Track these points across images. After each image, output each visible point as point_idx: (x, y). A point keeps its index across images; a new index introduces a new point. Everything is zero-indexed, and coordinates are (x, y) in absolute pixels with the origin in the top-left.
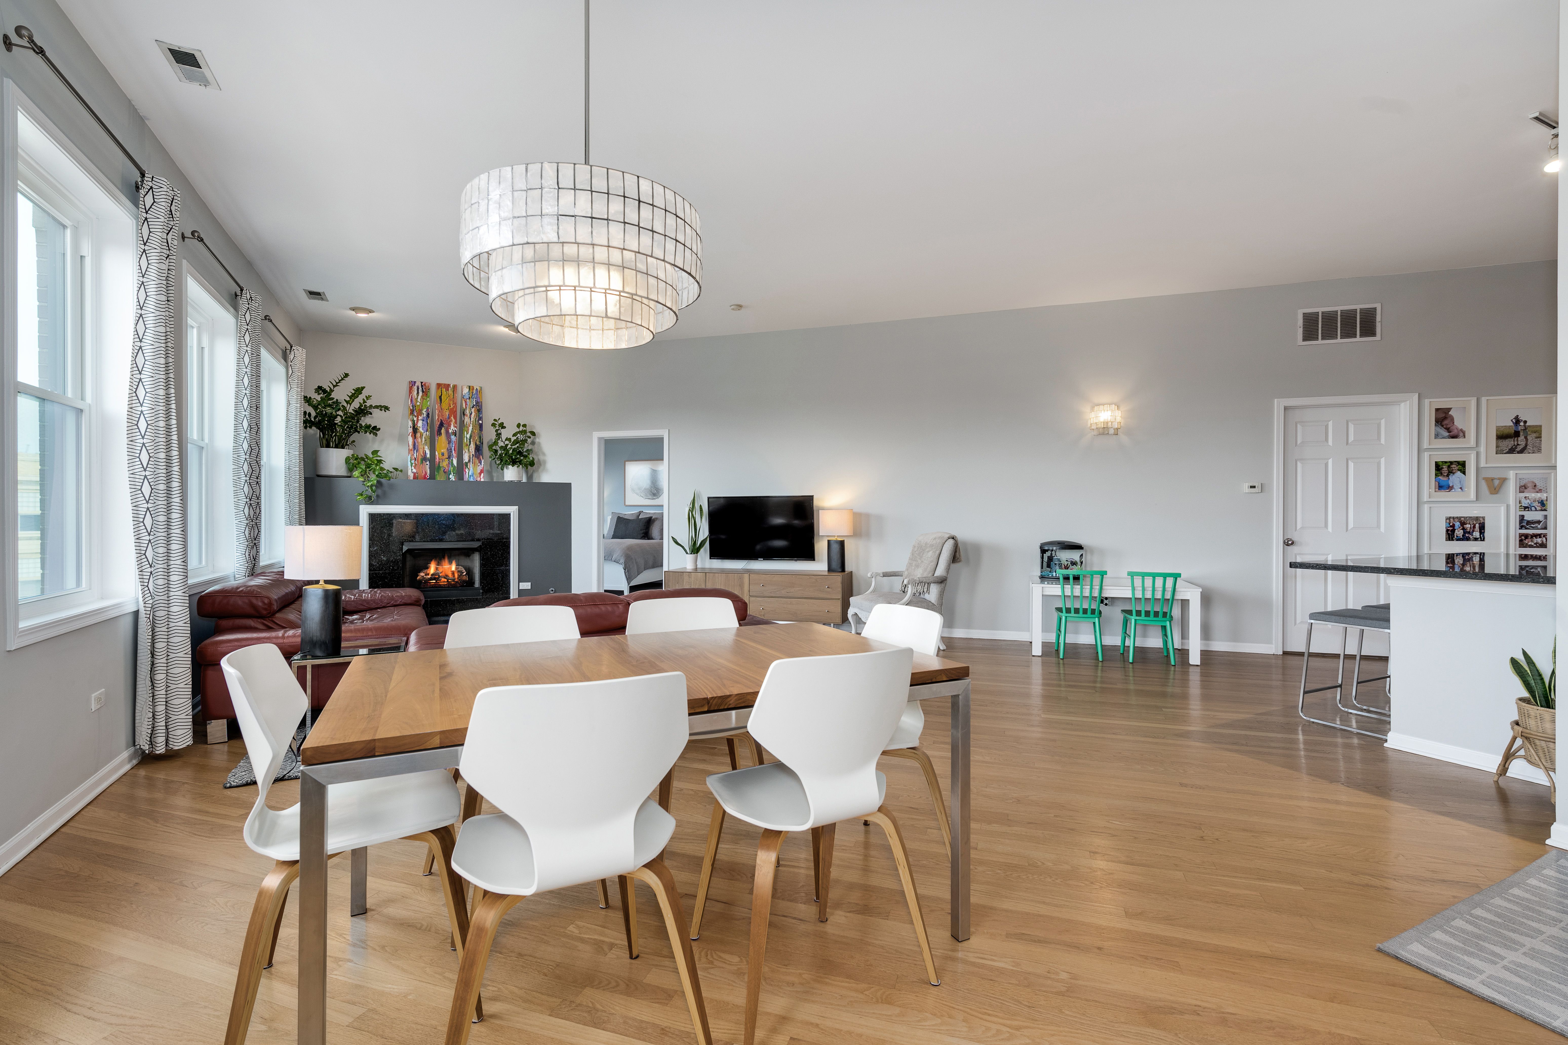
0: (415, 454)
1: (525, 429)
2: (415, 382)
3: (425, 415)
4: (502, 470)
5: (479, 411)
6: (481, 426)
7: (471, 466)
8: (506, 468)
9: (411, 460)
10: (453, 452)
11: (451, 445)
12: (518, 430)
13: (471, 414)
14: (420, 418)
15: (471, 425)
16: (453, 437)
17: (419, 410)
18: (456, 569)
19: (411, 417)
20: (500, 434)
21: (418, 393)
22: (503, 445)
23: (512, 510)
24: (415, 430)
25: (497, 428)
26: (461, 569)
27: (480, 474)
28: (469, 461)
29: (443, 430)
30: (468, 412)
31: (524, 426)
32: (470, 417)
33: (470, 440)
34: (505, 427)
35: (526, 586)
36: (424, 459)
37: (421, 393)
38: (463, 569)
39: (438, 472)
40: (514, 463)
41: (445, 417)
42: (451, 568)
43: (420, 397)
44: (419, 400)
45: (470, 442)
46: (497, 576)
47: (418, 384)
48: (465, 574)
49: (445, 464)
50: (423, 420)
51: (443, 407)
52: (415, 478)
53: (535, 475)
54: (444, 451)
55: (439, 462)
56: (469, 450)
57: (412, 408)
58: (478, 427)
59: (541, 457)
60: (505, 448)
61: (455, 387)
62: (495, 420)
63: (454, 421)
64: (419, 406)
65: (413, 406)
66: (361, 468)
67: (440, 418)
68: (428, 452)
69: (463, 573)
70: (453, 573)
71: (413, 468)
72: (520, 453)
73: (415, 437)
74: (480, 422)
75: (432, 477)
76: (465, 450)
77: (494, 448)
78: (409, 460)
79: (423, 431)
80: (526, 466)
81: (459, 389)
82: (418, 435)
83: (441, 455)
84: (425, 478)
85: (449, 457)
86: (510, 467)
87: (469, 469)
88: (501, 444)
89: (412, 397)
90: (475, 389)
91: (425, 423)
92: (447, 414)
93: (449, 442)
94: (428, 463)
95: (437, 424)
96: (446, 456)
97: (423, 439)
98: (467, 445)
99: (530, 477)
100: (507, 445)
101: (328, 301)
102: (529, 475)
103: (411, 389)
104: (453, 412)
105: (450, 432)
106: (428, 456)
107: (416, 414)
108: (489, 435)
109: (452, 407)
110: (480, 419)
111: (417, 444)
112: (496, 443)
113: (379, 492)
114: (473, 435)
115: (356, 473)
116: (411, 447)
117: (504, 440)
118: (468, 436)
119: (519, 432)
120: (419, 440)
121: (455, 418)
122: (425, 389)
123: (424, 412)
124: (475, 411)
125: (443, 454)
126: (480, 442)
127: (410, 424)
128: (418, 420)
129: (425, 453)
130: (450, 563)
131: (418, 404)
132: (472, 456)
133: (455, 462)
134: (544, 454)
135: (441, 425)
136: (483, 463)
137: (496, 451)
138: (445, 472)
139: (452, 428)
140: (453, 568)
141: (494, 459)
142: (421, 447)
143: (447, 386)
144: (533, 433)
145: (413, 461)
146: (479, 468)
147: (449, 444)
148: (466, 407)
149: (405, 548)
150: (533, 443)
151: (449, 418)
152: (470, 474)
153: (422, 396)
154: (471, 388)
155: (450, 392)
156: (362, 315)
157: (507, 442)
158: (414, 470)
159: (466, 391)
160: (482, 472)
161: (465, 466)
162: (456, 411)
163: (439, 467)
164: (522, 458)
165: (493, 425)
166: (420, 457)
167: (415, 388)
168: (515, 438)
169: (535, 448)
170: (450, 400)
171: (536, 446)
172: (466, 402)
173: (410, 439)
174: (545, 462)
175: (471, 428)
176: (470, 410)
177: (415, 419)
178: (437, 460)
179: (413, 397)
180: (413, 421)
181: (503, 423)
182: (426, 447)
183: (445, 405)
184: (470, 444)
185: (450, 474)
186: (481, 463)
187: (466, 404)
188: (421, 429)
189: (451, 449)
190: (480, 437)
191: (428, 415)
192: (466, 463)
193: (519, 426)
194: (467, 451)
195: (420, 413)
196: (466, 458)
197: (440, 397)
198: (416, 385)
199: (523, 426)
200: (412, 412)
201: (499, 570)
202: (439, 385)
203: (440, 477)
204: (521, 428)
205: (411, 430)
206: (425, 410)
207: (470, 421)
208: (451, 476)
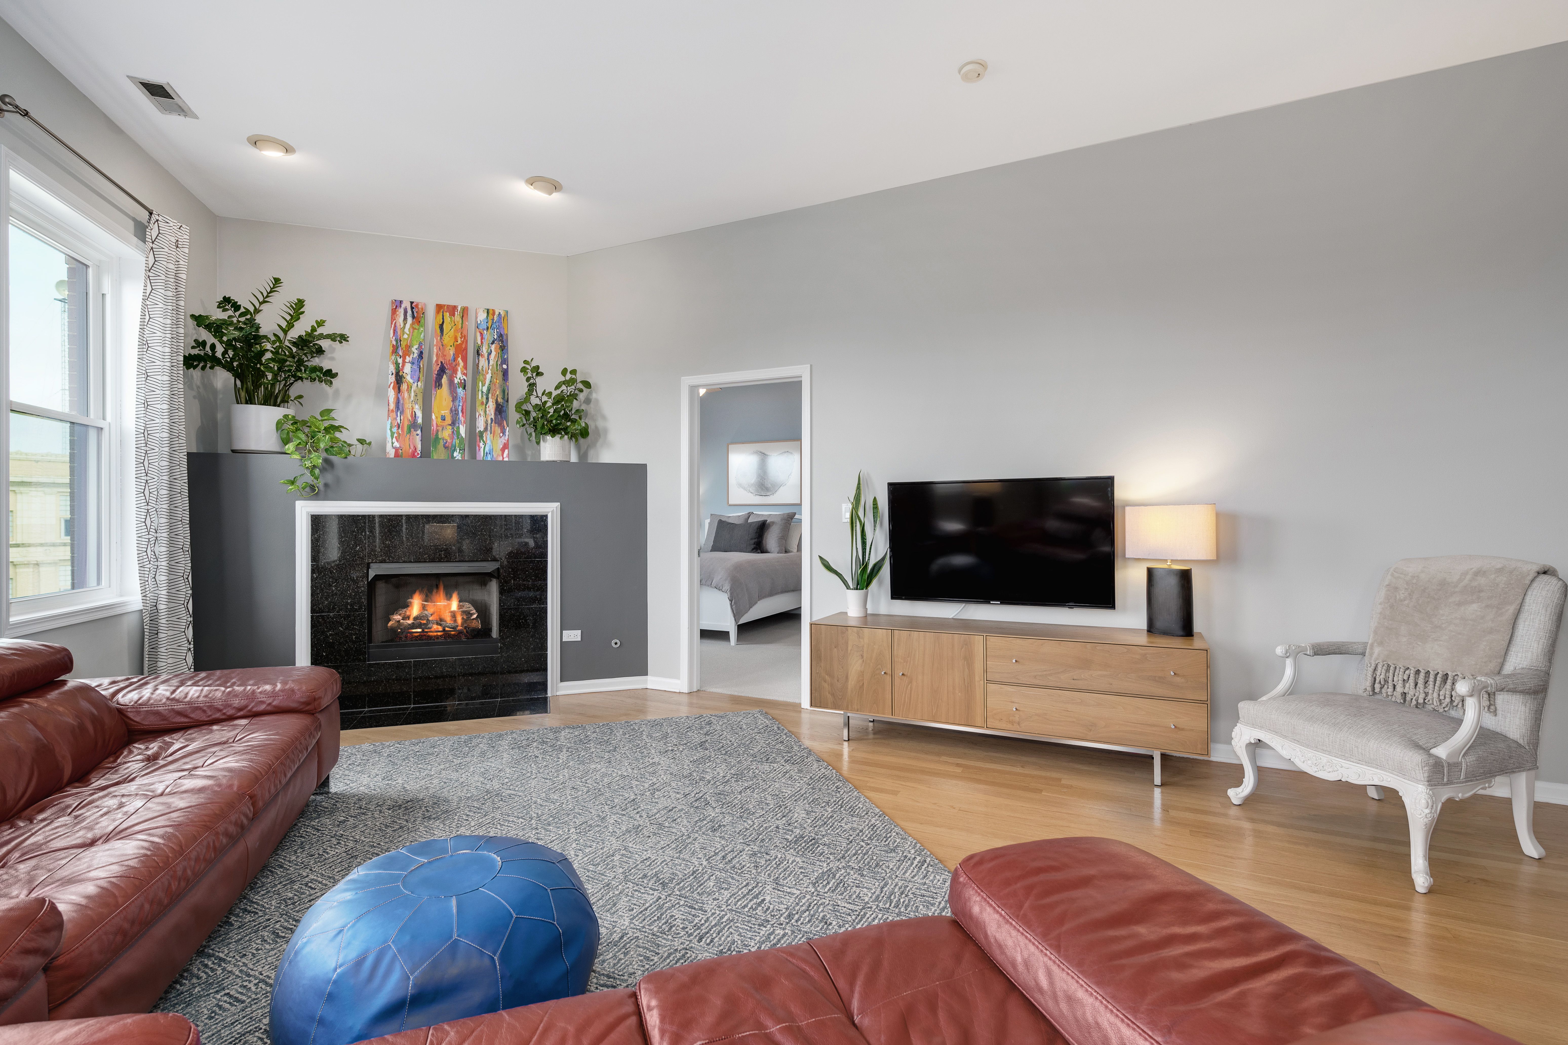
0: (399, 418)
1: (574, 376)
2: (401, 302)
3: (416, 355)
4: (538, 443)
5: (503, 348)
6: (505, 373)
7: (488, 437)
8: (544, 441)
9: (391, 428)
10: (461, 414)
11: (457, 403)
12: (563, 379)
13: (489, 354)
14: (408, 359)
15: (490, 371)
16: (460, 391)
17: (407, 345)
18: (460, 607)
19: (393, 357)
20: (534, 384)
21: (405, 319)
22: (539, 402)
23: (550, 510)
24: (399, 379)
25: (529, 375)
26: (468, 607)
27: (503, 450)
28: (486, 429)
29: (444, 380)
30: (484, 351)
31: (574, 372)
32: (488, 359)
33: (487, 395)
34: (542, 374)
35: (573, 635)
36: (413, 425)
37: (410, 320)
38: (472, 608)
39: (435, 447)
40: (554, 431)
41: (448, 358)
42: (449, 606)
43: (408, 326)
44: (407, 330)
45: (487, 399)
46: (526, 621)
47: (406, 304)
48: (475, 616)
49: (446, 434)
50: (413, 363)
51: (445, 342)
52: (397, 455)
53: (591, 453)
54: (446, 412)
55: (438, 431)
56: (485, 412)
57: (394, 343)
58: (500, 374)
59: (600, 424)
60: (541, 408)
61: (465, 310)
62: (525, 362)
63: (462, 364)
64: (407, 339)
65: (396, 340)
66: (299, 438)
67: (441, 359)
68: (419, 414)
69: (472, 614)
70: (454, 615)
71: (394, 440)
72: (566, 417)
73: (398, 390)
74: (505, 366)
75: (426, 453)
76: (480, 410)
77: (524, 407)
78: (389, 427)
79: (411, 381)
80: (573, 436)
81: (471, 313)
82: (404, 387)
83: (440, 420)
84: (413, 456)
85: (453, 424)
86: (549, 438)
87: (485, 444)
88: (535, 401)
89: (395, 326)
90: (497, 313)
91: (415, 367)
92: (452, 352)
93: (454, 398)
94: (419, 432)
95: (436, 368)
96: (449, 420)
97: (413, 394)
98: (482, 403)
99: (583, 456)
100: (546, 402)
101: (196, 117)
102: (582, 452)
103: (394, 312)
104: (461, 350)
105: (456, 381)
106: (420, 421)
107: (401, 353)
108: (518, 386)
109: (459, 342)
110: (505, 361)
111: (401, 402)
112: (527, 400)
113: (329, 477)
114: (493, 387)
115: (290, 447)
116: (392, 406)
117: (540, 395)
118: (485, 389)
119: (564, 383)
120: (406, 395)
121: (465, 360)
122: (416, 313)
123: (415, 350)
124: (495, 348)
125: (443, 418)
126: (503, 398)
127: (392, 368)
128: (404, 362)
129: (414, 416)
130: (449, 597)
131: (406, 336)
132: (489, 421)
133: (462, 430)
134: (604, 418)
135: (442, 371)
136: (507, 433)
137: (527, 413)
138: (445, 447)
139: (459, 376)
140: (454, 605)
141: (524, 425)
142: (408, 406)
143: (452, 310)
144: (587, 384)
145: (395, 430)
146: (503, 440)
147: (453, 401)
148: (482, 343)
149: (372, 574)
150: (588, 401)
151: (455, 359)
152: (487, 449)
153: (413, 324)
154: (491, 312)
155: (457, 318)
156: (273, 155)
157: (545, 398)
158: (397, 444)
159: (482, 316)
160: (505, 446)
161: (478, 438)
162: (466, 349)
163: (437, 439)
164: (569, 424)
165: (524, 370)
166: (406, 423)
167: (401, 311)
168: (559, 392)
169: (591, 409)
170: (456, 331)
171: (592, 405)
172: (482, 334)
173: (392, 394)
174: (606, 431)
175: (489, 376)
176: (489, 347)
177: (400, 361)
178: (434, 427)
179: (398, 325)
180: (397, 364)
181: (538, 367)
182: (417, 406)
183: (448, 339)
184: (487, 403)
185: (455, 450)
186: (503, 432)
187: (482, 339)
188: (408, 378)
189: (457, 410)
190: (504, 392)
191: (420, 355)
192: (481, 433)
193: (564, 372)
194: (482, 413)
195: (408, 351)
196: (480, 425)
197: (441, 327)
198: (403, 306)
199: (571, 373)
200: (395, 350)
201: (529, 609)
202: (439, 307)
203: (439, 454)
204: (568, 376)
205: (392, 379)
206: (416, 346)
207: (488, 364)
208: (455, 454)
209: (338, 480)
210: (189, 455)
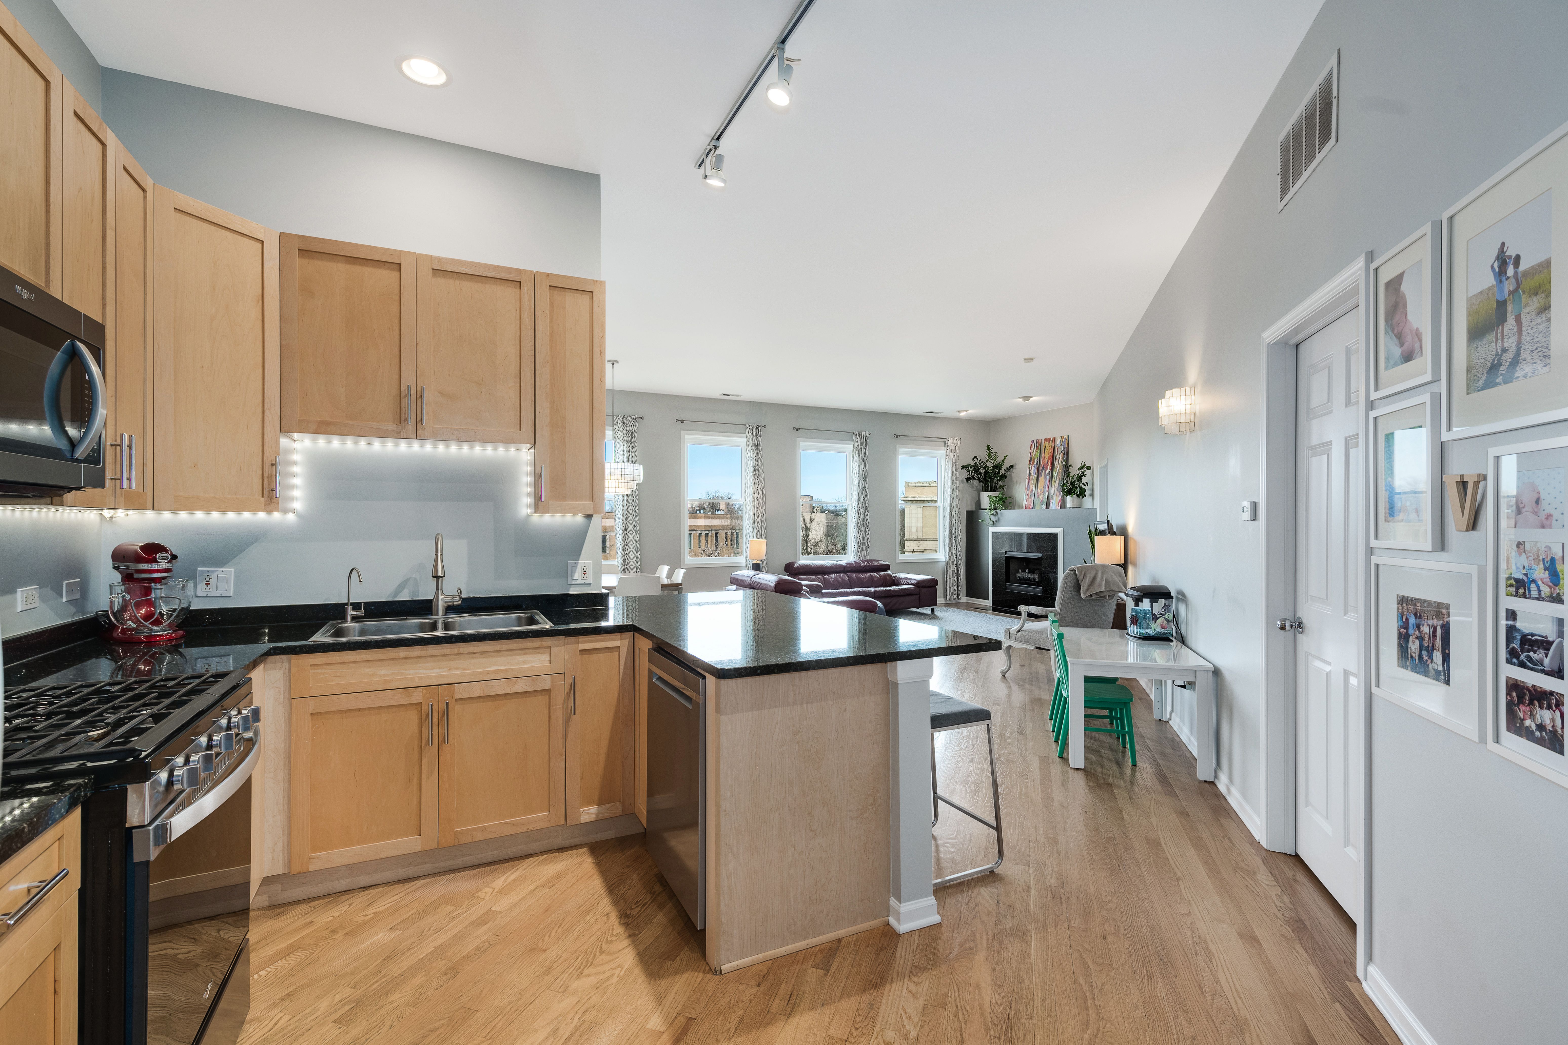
0: (1028, 492)
1: (1085, 465)
5: (1065, 454)
7: (1055, 497)
10: (1047, 487)
14: (1033, 465)
15: (1058, 466)
16: (1048, 477)
17: (1034, 459)
19: (1029, 465)
21: (1035, 448)
23: (1059, 531)
24: (1030, 474)
27: (1058, 503)
28: (1054, 494)
29: (1043, 473)
30: (1058, 457)
31: (1085, 462)
32: (1059, 461)
33: (1056, 478)
36: (1032, 494)
39: (1037, 503)
41: (1045, 463)
43: (1035, 451)
44: (1034, 453)
46: (1051, 581)
47: (1035, 441)
49: (1041, 497)
50: (1035, 466)
51: (1045, 456)
52: (1026, 507)
54: (1042, 487)
55: (1039, 496)
56: (1055, 485)
57: (1030, 459)
58: (1063, 467)
61: (1055, 439)
62: (1072, 461)
63: (1049, 464)
64: (1034, 457)
65: (1031, 457)
67: (1043, 464)
68: (1034, 489)
71: (1026, 501)
73: (1029, 480)
74: (1065, 463)
75: (1034, 506)
76: (1052, 485)
79: (1033, 475)
81: (1058, 440)
82: (1031, 477)
84: (1030, 507)
85: (1044, 492)
87: (1053, 500)
90: (1066, 438)
91: (1035, 469)
92: (1047, 460)
93: (1045, 480)
94: (1033, 497)
95: (1041, 468)
97: (1033, 480)
98: (1054, 482)
103: (1032, 445)
104: (1051, 458)
105: (1047, 473)
106: (1034, 492)
107: (1032, 463)
109: (1050, 454)
110: (1065, 460)
111: (1029, 484)
114: (1059, 474)
116: (1027, 486)
118: (1056, 475)
119: (1081, 468)
120: (1031, 481)
121: (1051, 462)
122: (1039, 445)
123: (1036, 460)
124: (1061, 455)
125: (1041, 490)
126: (1063, 478)
127: (1029, 469)
129: (1032, 490)
131: (1034, 455)
132: (1056, 490)
133: (1047, 495)
135: (1043, 468)
138: (1040, 503)
139: (1048, 470)
142: (1031, 486)
143: (1051, 440)
144: (1088, 468)
145: (1026, 496)
146: (1058, 499)
147: (1045, 482)
148: (1057, 453)
150: (1087, 477)
151: (1047, 463)
152: (1054, 503)
153: (1037, 449)
154: (1064, 438)
155: (1052, 443)
158: (1026, 503)
159: (1061, 440)
160: (1061, 501)
161: (1052, 498)
163: (1039, 499)
164: (1078, 489)
166: (1030, 493)
167: (1034, 445)
168: (1077, 473)
170: (1050, 449)
171: (1089, 479)
172: (1059, 449)
173: (1027, 481)
175: (1058, 469)
176: (1059, 455)
177: (1031, 466)
178: (1039, 494)
179: (1032, 451)
182: (1034, 486)
183: (1046, 454)
184: (1056, 481)
185: (1043, 504)
186: (1060, 495)
187: (1059, 451)
190: (1063, 475)
191: (1037, 464)
192: (1052, 496)
195: (1034, 461)
197: (1046, 448)
200: (1030, 463)
201: (1052, 576)
202: (1047, 440)
203: (1039, 506)
204: (1083, 465)
205: (1028, 475)
207: (1058, 463)
208: (1043, 506)
209: (999, 519)
210: (967, 512)
